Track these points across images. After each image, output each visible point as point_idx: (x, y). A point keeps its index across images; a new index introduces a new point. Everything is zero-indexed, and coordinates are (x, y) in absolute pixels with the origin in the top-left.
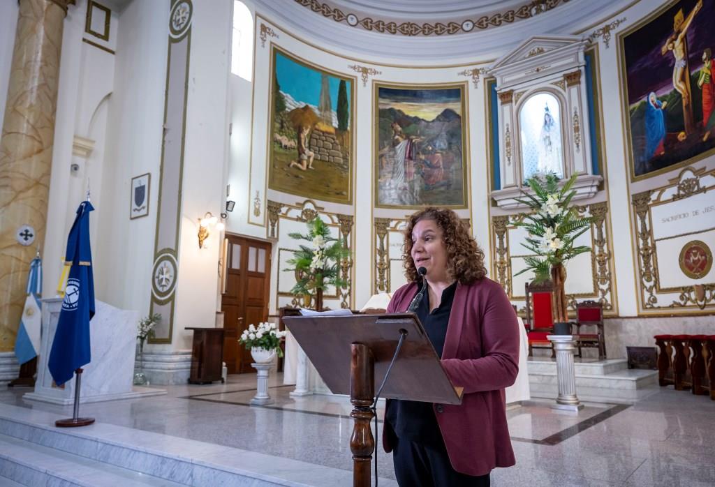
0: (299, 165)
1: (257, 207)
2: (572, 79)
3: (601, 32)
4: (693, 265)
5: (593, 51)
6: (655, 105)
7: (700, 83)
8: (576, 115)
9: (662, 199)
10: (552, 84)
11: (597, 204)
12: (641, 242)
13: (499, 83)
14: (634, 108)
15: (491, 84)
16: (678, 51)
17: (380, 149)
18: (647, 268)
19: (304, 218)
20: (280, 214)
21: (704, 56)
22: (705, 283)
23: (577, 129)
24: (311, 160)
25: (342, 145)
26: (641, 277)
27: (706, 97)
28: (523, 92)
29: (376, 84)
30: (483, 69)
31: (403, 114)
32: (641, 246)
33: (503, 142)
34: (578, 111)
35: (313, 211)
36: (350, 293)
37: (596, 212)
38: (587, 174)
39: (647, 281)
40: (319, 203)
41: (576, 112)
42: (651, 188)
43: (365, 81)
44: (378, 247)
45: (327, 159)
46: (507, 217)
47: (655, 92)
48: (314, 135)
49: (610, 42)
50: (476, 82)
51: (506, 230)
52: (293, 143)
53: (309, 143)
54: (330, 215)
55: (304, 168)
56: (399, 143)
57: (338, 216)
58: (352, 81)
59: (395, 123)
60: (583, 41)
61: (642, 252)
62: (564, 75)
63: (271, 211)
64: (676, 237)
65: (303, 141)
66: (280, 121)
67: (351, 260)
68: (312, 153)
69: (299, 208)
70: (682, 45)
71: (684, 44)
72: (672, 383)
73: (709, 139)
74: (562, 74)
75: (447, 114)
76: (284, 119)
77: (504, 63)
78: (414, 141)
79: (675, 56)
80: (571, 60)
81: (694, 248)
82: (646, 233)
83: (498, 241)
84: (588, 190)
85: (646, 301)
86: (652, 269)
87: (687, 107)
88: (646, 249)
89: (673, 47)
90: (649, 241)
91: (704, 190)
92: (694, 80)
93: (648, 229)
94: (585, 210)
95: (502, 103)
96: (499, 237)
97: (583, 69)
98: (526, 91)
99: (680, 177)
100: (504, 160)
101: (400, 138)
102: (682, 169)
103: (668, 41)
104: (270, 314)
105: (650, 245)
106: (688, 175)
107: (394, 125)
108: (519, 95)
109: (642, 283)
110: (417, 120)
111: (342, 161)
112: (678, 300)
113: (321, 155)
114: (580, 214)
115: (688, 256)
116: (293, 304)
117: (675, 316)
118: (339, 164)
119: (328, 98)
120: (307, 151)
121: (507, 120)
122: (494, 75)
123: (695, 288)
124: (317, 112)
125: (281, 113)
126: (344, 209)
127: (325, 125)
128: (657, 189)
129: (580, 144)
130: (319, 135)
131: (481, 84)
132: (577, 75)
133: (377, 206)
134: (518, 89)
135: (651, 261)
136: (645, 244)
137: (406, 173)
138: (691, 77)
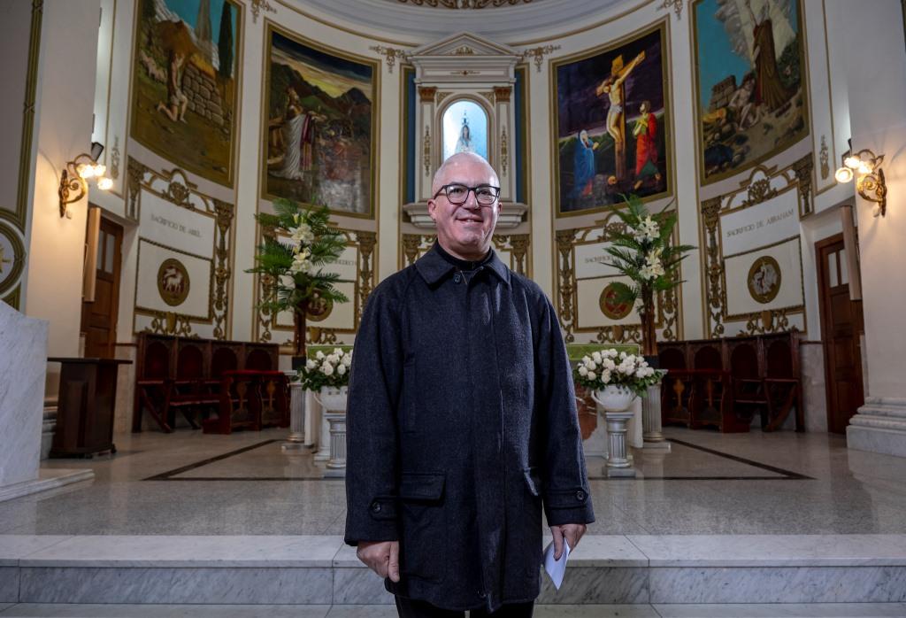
0: (168, 111)
1: (115, 163)
2: (501, 94)
3: (533, 53)
4: (613, 306)
5: (523, 70)
6: (586, 143)
7: (636, 132)
8: (504, 135)
9: (587, 239)
10: (480, 93)
11: (518, 236)
12: (562, 280)
13: (419, 75)
14: (564, 142)
15: (409, 75)
16: (614, 96)
17: (270, 118)
18: (567, 306)
19: (172, 195)
20: (142, 182)
21: (643, 107)
22: (625, 324)
23: (504, 151)
24: (184, 107)
25: (223, 98)
27: (640, 147)
28: (448, 94)
29: (269, 24)
30: (399, 51)
31: (302, 79)
32: (562, 284)
33: (421, 147)
34: (506, 130)
35: (183, 187)
36: (225, 316)
38: (511, 202)
39: (566, 320)
40: (193, 178)
41: (504, 132)
42: (577, 227)
43: (255, 14)
45: (203, 113)
46: (419, 237)
47: (587, 130)
48: (189, 72)
49: (542, 66)
50: (391, 65)
51: (418, 251)
52: (160, 74)
53: (182, 80)
54: (204, 197)
55: (174, 118)
56: (294, 116)
57: (215, 201)
58: (239, 8)
59: (290, 86)
60: (517, 55)
61: (562, 290)
62: (495, 88)
63: (132, 174)
64: (598, 278)
65: (174, 74)
66: (147, 32)
67: (229, 268)
68: (184, 98)
69: (166, 179)
70: (619, 90)
71: (621, 92)
74: (492, 85)
75: (355, 94)
76: (153, 31)
77: (428, 52)
78: (313, 118)
79: (611, 100)
80: (501, 73)
81: (616, 290)
82: (568, 272)
84: (514, 219)
86: (571, 308)
87: (619, 152)
88: (567, 288)
89: (610, 91)
90: (570, 279)
92: (629, 129)
93: (570, 267)
94: (506, 241)
95: (422, 100)
96: (409, 260)
97: (513, 85)
98: (451, 93)
99: (607, 219)
100: (420, 169)
101: (296, 110)
102: (610, 212)
103: (604, 83)
104: (119, 340)
105: (571, 283)
106: (615, 219)
107: (289, 90)
108: (443, 95)
110: (316, 90)
111: (222, 121)
112: (596, 339)
113: (196, 104)
114: (500, 244)
115: (609, 298)
116: (154, 327)
118: (218, 125)
119: (208, 22)
120: (179, 92)
121: (427, 121)
122: (414, 62)
123: (614, 329)
124: (193, 36)
125: (150, 20)
126: (222, 193)
127: (203, 61)
128: (582, 229)
129: (507, 168)
130: (195, 74)
131: (396, 69)
132: (506, 91)
133: (264, 197)
134: (442, 88)
135: (571, 300)
136: (566, 282)
137: (301, 159)
138: (626, 125)
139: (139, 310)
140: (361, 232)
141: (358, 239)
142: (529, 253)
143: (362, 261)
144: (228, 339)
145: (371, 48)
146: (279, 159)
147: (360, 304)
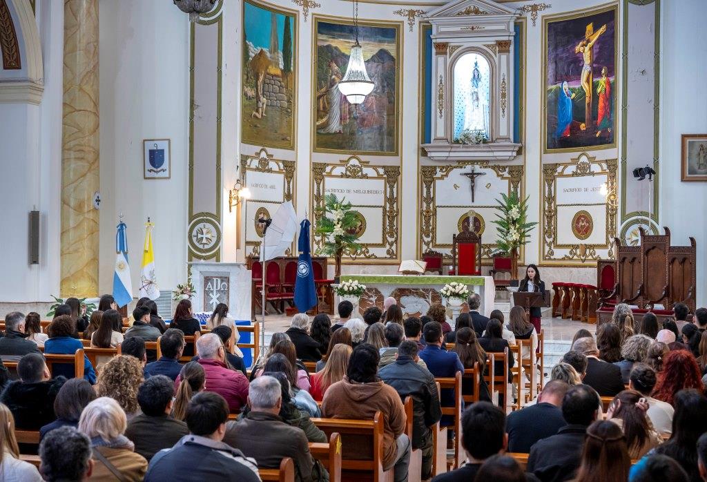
0: (257, 114)
2: (502, 46)
3: (530, 9)
4: (581, 229)
5: (522, 23)
6: (567, 93)
7: (599, 90)
8: (504, 82)
9: (565, 173)
10: (484, 45)
11: (515, 166)
12: (547, 205)
13: (434, 32)
14: (551, 90)
15: (427, 31)
16: (586, 57)
17: (318, 90)
18: (549, 228)
19: (260, 167)
20: (247, 167)
21: (603, 72)
22: (587, 243)
23: (504, 95)
24: (265, 106)
25: (287, 87)
26: (544, 234)
27: (601, 103)
29: (316, 18)
30: (418, 11)
31: (340, 51)
32: (546, 209)
33: (436, 95)
34: (506, 78)
35: (266, 160)
37: (514, 173)
38: (510, 140)
39: (548, 237)
40: (270, 150)
41: (504, 79)
42: (559, 162)
43: (306, 15)
44: (315, 193)
45: (275, 104)
46: (435, 167)
47: (568, 82)
49: (536, 21)
50: (411, 25)
51: (433, 180)
53: (263, 89)
54: (277, 162)
55: (260, 117)
56: (335, 83)
57: (284, 162)
58: (294, 15)
59: (332, 61)
60: (515, 14)
61: (547, 213)
62: (496, 41)
63: (243, 164)
64: (571, 205)
65: (259, 88)
66: (246, 72)
68: (265, 100)
69: (257, 158)
70: (589, 52)
71: (591, 53)
72: (560, 316)
73: (600, 137)
74: (495, 39)
75: (382, 55)
77: (441, 14)
79: (584, 59)
80: (503, 28)
81: (583, 216)
82: (551, 199)
83: (425, 190)
84: (510, 154)
85: (546, 253)
86: (552, 228)
87: (589, 104)
88: (550, 212)
89: (584, 51)
90: (553, 205)
91: (593, 174)
92: (595, 86)
93: (553, 195)
94: (505, 170)
95: (437, 54)
96: (426, 187)
97: (512, 38)
98: (460, 46)
99: (579, 158)
100: (436, 111)
101: (336, 78)
102: (581, 153)
103: (580, 44)
105: (553, 208)
106: (584, 159)
107: (331, 64)
108: (454, 48)
109: (544, 238)
111: (286, 105)
112: (568, 255)
114: (500, 173)
115: (578, 222)
116: (254, 252)
117: (565, 266)
118: (284, 108)
119: (276, 38)
120: (262, 98)
121: (441, 72)
122: (430, 22)
123: (580, 247)
124: (268, 54)
125: (247, 64)
126: (288, 155)
127: (274, 68)
128: (562, 164)
129: (506, 110)
130: (270, 79)
131: (416, 27)
132: (507, 43)
133: (315, 151)
134: (453, 42)
135: (553, 222)
136: (550, 207)
137: (341, 116)
138: (593, 82)
139: (248, 243)
140: (388, 167)
141: (386, 172)
142: (523, 181)
143: (388, 189)
144: (294, 256)
145: (395, 13)
146: (324, 120)
147: (388, 224)
